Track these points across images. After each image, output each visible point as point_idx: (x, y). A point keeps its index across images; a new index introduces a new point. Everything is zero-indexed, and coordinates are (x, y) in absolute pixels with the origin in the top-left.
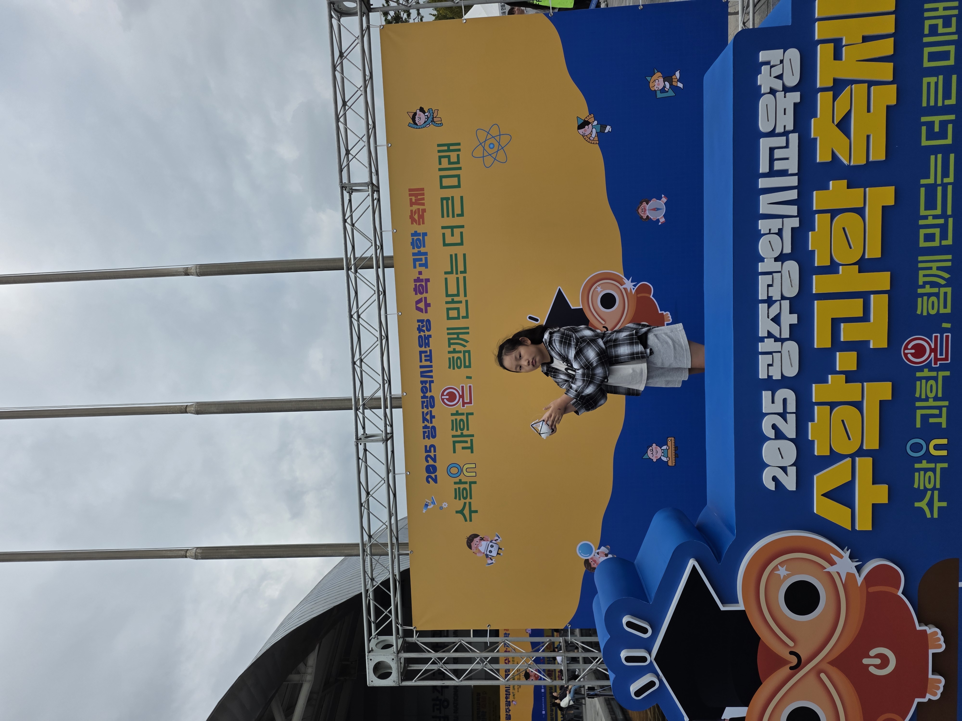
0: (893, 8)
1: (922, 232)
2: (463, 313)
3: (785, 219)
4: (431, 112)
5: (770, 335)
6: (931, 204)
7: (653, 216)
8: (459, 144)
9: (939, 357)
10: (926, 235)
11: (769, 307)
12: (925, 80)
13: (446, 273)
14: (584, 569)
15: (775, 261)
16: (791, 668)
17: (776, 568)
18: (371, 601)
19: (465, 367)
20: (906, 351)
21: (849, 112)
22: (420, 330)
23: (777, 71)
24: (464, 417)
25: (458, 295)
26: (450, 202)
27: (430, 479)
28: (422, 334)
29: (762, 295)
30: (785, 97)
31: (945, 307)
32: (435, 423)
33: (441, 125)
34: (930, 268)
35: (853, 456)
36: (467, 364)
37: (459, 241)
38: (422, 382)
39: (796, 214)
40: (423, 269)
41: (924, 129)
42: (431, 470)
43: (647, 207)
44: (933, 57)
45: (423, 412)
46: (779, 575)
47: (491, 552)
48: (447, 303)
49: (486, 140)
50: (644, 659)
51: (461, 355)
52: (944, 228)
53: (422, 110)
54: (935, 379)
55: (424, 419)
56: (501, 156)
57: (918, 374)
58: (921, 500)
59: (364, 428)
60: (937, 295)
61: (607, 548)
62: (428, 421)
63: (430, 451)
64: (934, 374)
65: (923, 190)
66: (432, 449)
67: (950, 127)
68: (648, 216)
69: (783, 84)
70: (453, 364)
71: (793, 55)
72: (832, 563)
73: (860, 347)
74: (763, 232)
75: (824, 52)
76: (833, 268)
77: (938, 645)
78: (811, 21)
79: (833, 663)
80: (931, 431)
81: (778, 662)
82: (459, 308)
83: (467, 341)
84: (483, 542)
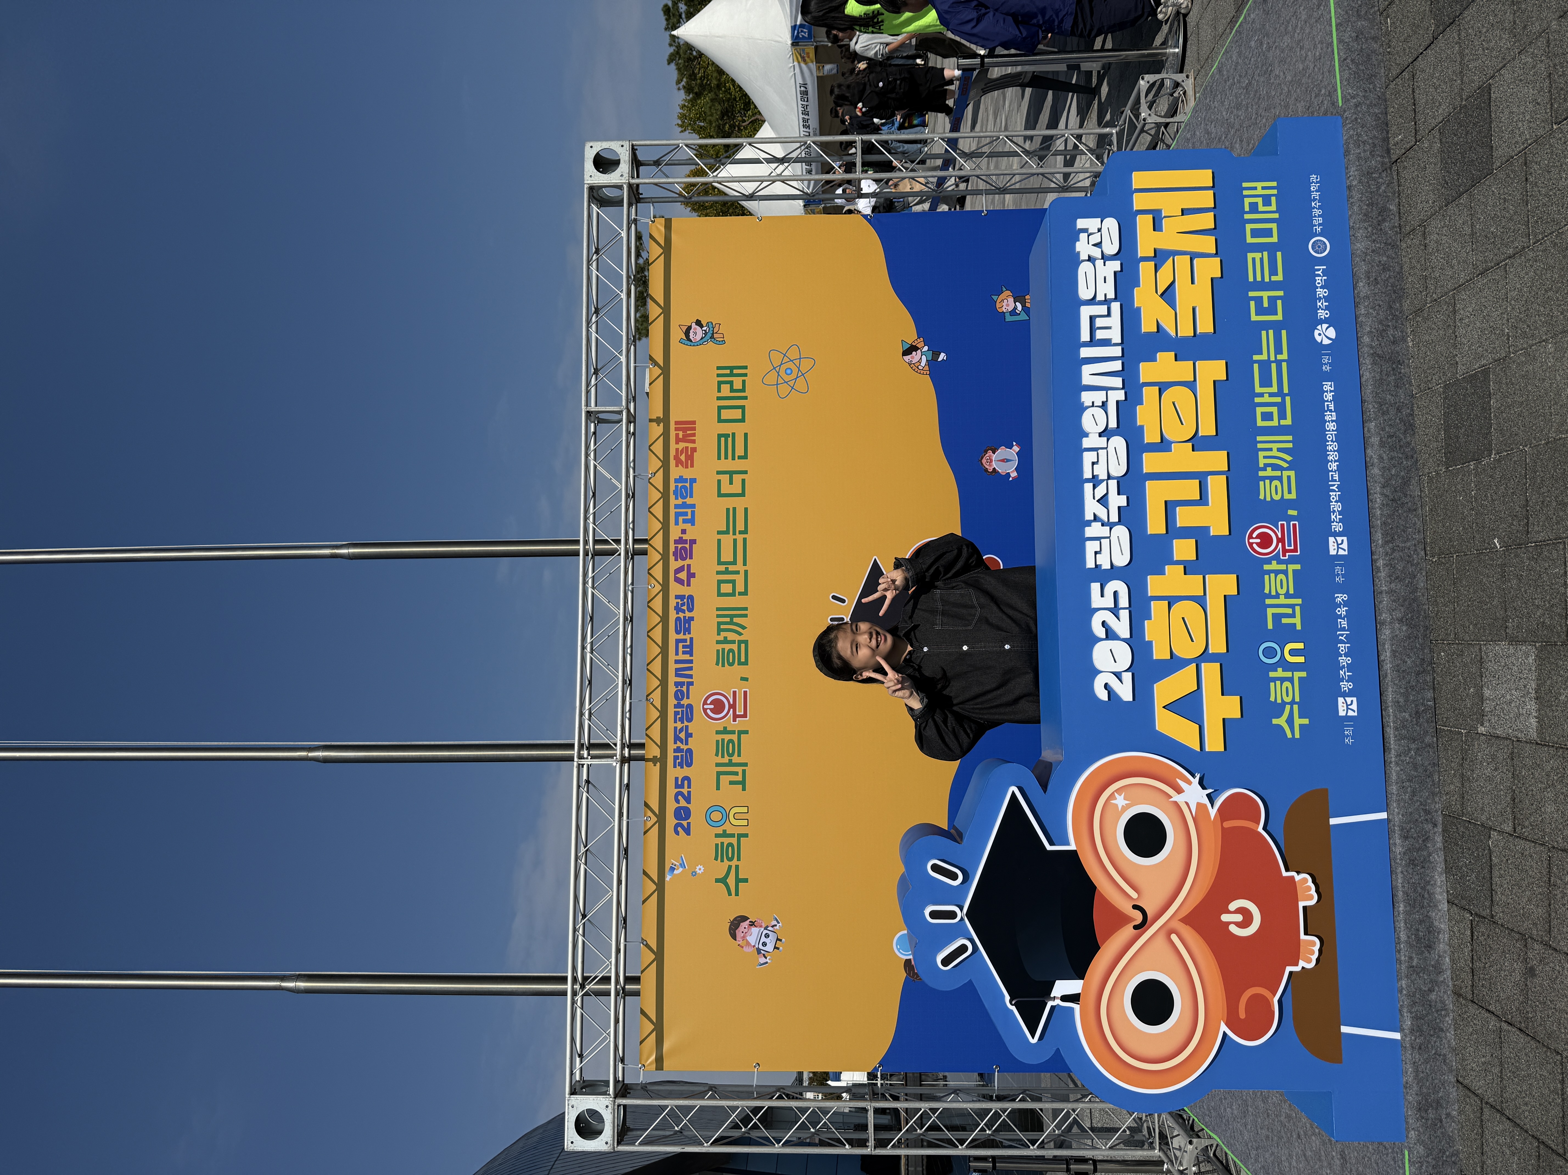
0: (1210, 184)
1: (1259, 410)
2: (740, 588)
3: (1109, 392)
4: (711, 326)
5: (1097, 518)
6: (1266, 381)
7: (1002, 469)
8: (745, 367)
9: (1287, 548)
10: (1263, 414)
11: (1094, 487)
12: (1250, 256)
13: (719, 533)
14: (904, 975)
15: (1100, 436)
16: (1135, 927)
17: (1112, 797)
19: (740, 663)
20: (1251, 541)
21: (1173, 282)
22: (678, 607)
23: (1095, 239)
24: (734, 737)
25: (734, 563)
26: (730, 439)
27: (679, 829)
28: (681, 615)
29: (1087, 474)
30: (1104, 265)
31: (1290, 492)
32: (692, 744)
33: (723, 342)
34: (1271, 449)
35: (1197, 662)
36: (743, 659)
37: (739, 491)
38: (677, 684)
39: (1121, 386)
40: (687, 526)
41: (1252, 304)
43: (994, 457)
44: (1255, 233)
45: (675, 728)
46: (1116, 805)
47: (764, 944)
48: (718, 573)
50: (952, 915)
51: (735, 647)
52: (1281, 407)
53: (698, 322)
54: (1285, 572)
55: (677, 738)
58: (1279, 716)
60: (1280, 479)
62: (681, 741)
63: (682, 786)
64: (1283, 567)
65: (1256, 366)
66: (686, 782)
67: (1279, 303)
68: (994, 469)
69: (1102, 252)
70: (723, 659)
71: (1111, 224)
72: (1179, 791)
73: (1199, 534)
74: (1086, 404)
75: (1144, 223)
76: (1164, 445)
77: (1309, 898)
78: (1129, 192)
79: (1186, 920)
80: (1284, 634)
81: (1119, 920)
82: (735, 581)
83: (744, 628)
84: (753, 929)
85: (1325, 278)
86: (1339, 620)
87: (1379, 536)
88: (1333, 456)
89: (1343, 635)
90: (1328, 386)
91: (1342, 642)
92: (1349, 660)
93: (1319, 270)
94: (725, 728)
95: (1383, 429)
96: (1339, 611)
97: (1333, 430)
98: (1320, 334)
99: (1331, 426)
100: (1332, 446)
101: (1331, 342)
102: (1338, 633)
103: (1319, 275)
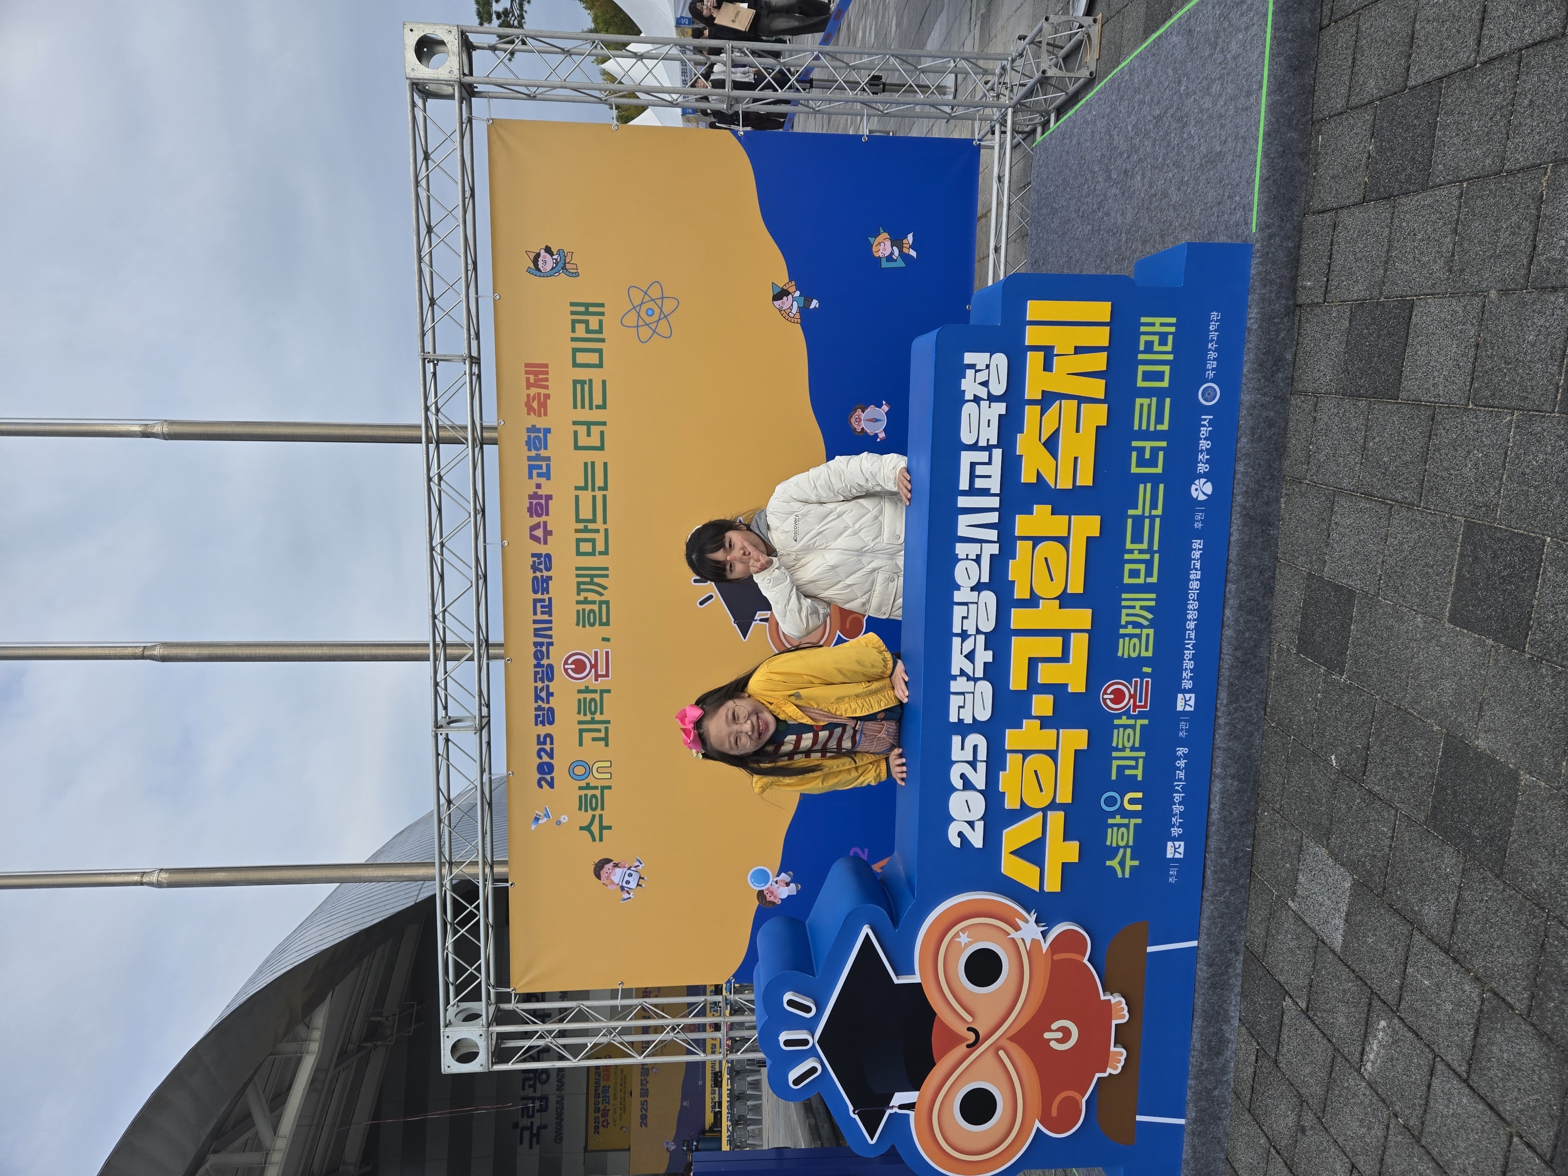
0: (1107, 319)
1: (1128, 567)
2: (600, 547)
3: (984, 544)
4: (562, 254)
5: (963, 673)
7: (870, 429)
8: (602, 305)
9: (1138, 704)
10: (1131, 571)
11: (963, 642)
12: (1139, 401)
13: (577, 488)
14: (757, 903)
15: (971, 591)
16: (968, 1046)
17: (957, 935)
18: (450, 956)
19: (601, 624)
20: (1105, 696)
21: (1058, 429)
22: (535, 568)
23: (982, 377)
24: (597, 696)
25: (594, 521)
26: (586, 387)
27: (543, 783)
28: (538, 574)
29: (957, 629)
30: (990, 407)
31: (1147, 650)
32: (554, 703)
33: (576, 275)
34: (1134, 607)
35: (1044, 810)
36: (604, 620)
37: (598, 443)
38: (536, 644)
39: (996, 540)
40: (542, 480)
41: (1134, 454)
42: (546, 769)
43: (863, 416)
44: (1147, 376)
45: (536, 688)
46: (960, 942)
47: (628, 882)
48: (577, 531)
49: (642, 303)
50: (805, 1042)
51: (595, 607)
52: (1149, 564)
53: (548, 250)
54: (1133, 727)
55: (537, 698)
56: (663, 328)
57: (1116, 722)
58: (1112, 858)
59: (445, 708)
60: (1139, 636)
61: (789, 875)
62: (542, 700)
63: (545, 743)
64: (1132, 722)
65: (1130, 521)
66: (548, 739)
67: (1161, 454)
68: (863, 429)
69: (989, 391)
70: (584, 619)
71: (1000, 360)
72: (1017, 928)
73: (1057, 690)
74: (960, 557)
75: (1034, 360)
76: (1033, 601)
77: (1121, 1015)
78: (1022, 323)
79: (1012, 1039)
80: (1126, 784)
81: (954, 1039)
82: (595, 539)
83: (605, 588)
84: (617, 870)
85: (1211, 428)
86: (1178, 771)
87: (1223, 695)
88: (1192, 615)
89: (1179, 785)
90: (1197, 544)
91: (1178, 792)
92: (1182, 808)
93: (1205, 420)
94: (587, 687)
95: (1243, 592)
96: (1178, 763)
97: (1196, 589)
98: (1196, 490)
99: (1195, 585)
100: (1193, 605)
101: (1207, 498)
102: (1176, 783)
103: (1204, 426)
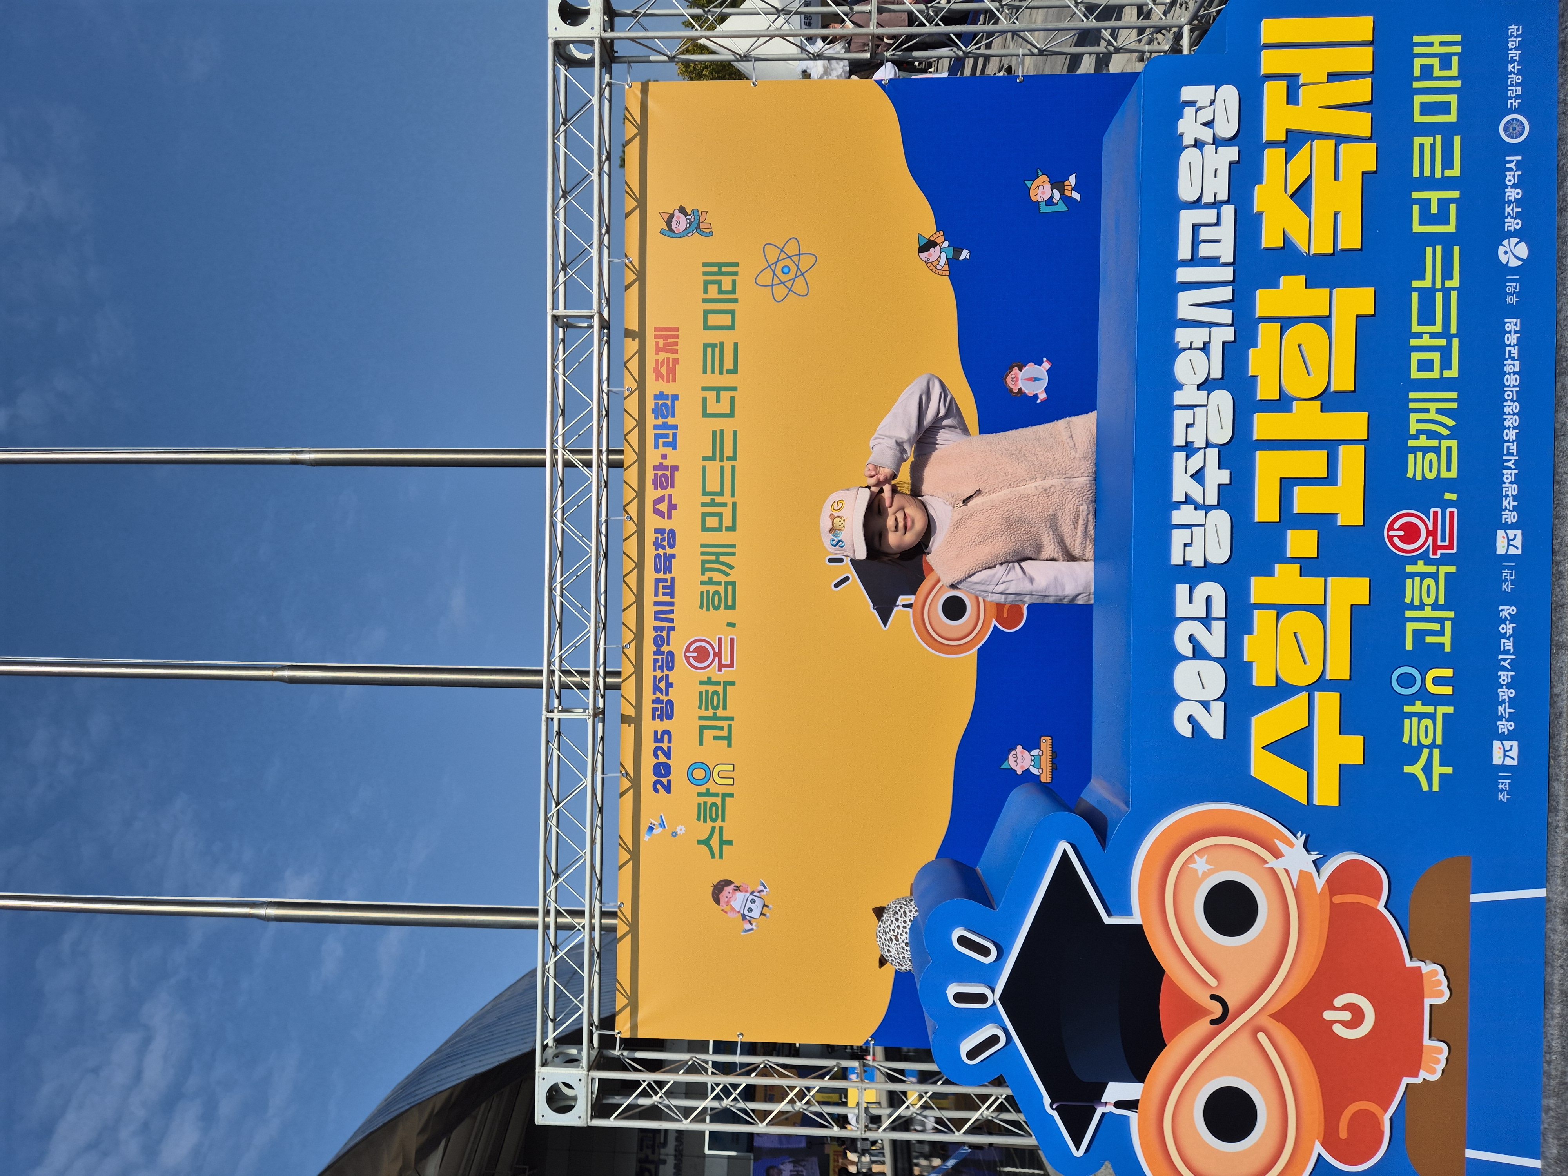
0: (1369, 37)
1: (1415, 357)
2: (727, 522)
3: (1214, 329)
4: (696, 214)
5: (1188, 500)
6: (1427, 318)
7: (1029, 389)
8: (736, 264)
9: (1439, 543)
10: (1419, 361)
11: (1188, 458)
12: (1417, 141)
13: (705, 458)
15: (1198, 389)
16: (1213, 1022)
17: (1191, 859)
18: (551, 981)
19: (727, 607)
20: (1392, 533)
21: (1309, 178)
22: (657, 545)
23: (1205, 115)
24: (720, 689)
25: (721, 493)
26: (717, 350)
27: (659, 786)
28: (661, 552)
29: (1179, 440)
30: (1216, 153)
31: (1449, 469)
32: (673, 694)
33: (711, 234)
34: (1427, 411)
35: (1310, 690)
36: (730, 603)
37: (728, 410)
38: (656, 629)
39: (1230, 322)
40: (668, 450)
41: (1416, 208)
43: (1020, 375)
44: (1426, 108)
45: (655, 677)
46: (1196, 871)
47: (750, 910)
48: (703, 504)
49: (778, 261)
50: (982, 998)
51: (721, 589)
52: (1445, 353)
53: (682, 210)
54: (1435, 576)
55: (656, 689)
56: (799, 286)
57: (1410, 568)
58: (1413, 762)
59: (558, 696)
60: (1437, 450)
62: (661, 691)
63: (662, 740)
64: (1432, 569)
65: (1415, 296)
66: (666, 736)
67: (1453, 207)
68: (1020, 389)
69: (1214, 133)
70: (708, 602)
71: (1229, 94)
72: (1277, 854)
73: (1323, 523)
74: (1181, 346)
75: (1273, 92)
76: (1283, 403)
77: (1438, 994)
78: (1255, 48)
79: (1278, 1016)
80: (1427, 656)
81: (1193, 1010)
82: (721, 514)
83: (731, 567)
84: (738, 894)
85: (1520, 173)
86: (1503, 641)
88: (1511, 421)
89: (1506, 660)
90: (1512, 325)
91: (1504, 669)
92: (1512, 693)
93: (1511, 161)
94: (709, 678)
96: (1503, 629)
97: (1514, 386)
98: (1506, 253)
99: (1512, 380)
100: (1511, 407)
101: (1521, 263)
102: (1500, 657)
103: (1511, 169)
